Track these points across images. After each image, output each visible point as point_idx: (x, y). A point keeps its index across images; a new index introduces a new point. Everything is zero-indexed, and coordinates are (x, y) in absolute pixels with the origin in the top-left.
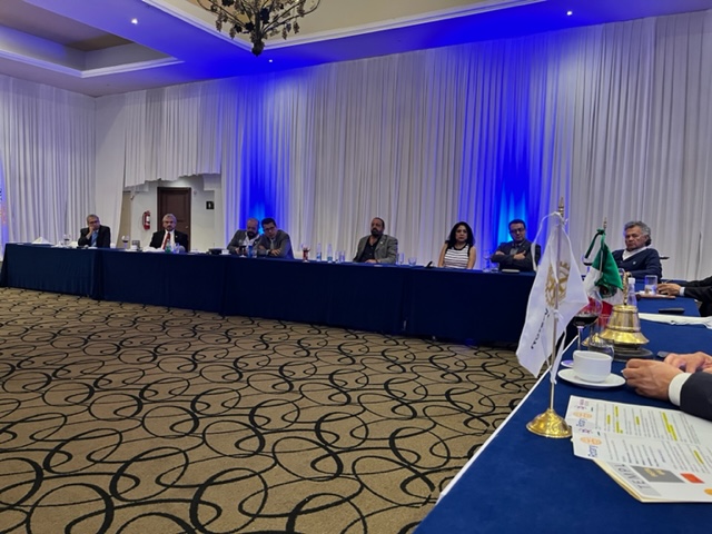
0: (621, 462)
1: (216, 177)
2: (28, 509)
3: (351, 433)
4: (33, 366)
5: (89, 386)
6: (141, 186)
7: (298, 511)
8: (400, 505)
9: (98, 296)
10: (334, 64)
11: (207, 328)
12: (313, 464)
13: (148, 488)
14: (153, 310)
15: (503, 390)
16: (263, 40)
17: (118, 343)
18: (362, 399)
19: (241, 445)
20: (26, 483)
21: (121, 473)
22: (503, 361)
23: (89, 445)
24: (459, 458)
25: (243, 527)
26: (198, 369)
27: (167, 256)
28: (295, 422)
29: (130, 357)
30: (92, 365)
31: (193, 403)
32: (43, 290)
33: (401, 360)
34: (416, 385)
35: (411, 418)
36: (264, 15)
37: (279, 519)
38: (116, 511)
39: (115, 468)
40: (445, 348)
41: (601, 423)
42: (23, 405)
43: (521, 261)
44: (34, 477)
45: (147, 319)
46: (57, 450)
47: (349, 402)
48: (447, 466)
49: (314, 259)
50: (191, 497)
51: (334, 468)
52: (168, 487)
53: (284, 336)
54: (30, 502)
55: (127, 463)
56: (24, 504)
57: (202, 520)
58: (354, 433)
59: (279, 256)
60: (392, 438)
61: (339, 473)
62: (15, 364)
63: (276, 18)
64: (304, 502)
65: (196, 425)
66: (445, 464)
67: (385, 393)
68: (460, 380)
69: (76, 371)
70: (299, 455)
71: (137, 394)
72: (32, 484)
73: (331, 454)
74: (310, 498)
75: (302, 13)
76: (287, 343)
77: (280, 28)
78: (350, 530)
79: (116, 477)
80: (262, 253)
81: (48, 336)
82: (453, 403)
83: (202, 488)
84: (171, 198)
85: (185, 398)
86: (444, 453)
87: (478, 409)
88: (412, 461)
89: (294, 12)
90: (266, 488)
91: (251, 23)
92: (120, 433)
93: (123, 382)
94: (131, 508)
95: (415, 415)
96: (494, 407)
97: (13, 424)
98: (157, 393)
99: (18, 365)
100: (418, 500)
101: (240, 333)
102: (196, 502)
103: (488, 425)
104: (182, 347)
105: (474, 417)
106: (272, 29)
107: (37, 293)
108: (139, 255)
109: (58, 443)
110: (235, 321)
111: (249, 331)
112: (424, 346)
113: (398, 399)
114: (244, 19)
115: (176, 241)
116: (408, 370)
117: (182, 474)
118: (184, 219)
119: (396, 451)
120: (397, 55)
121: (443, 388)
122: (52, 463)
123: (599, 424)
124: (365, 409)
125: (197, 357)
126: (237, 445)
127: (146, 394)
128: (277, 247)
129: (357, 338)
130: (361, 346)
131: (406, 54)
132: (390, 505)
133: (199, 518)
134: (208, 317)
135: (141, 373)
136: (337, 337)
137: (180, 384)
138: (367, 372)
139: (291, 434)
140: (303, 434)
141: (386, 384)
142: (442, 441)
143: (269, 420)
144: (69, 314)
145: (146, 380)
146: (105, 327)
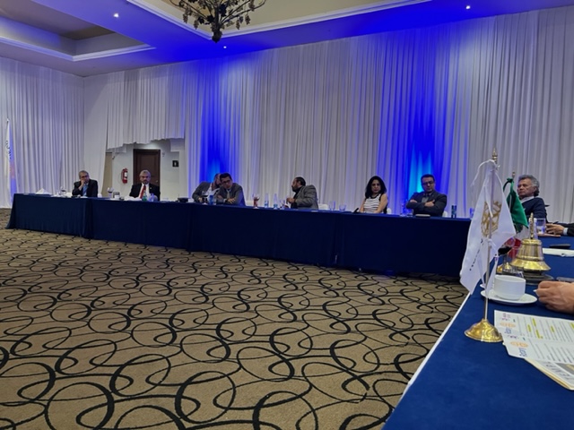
0: (547, 360)
1: (180, 141)
2: (45, 403)
3: (299, 344)
4: (41, 290)
5: (87, 306)
6: (121, 148)
7: (261, 405)
8: (343, 401)
9: (89, 235)
10: (276, 50)
11: (177, 261)
12: (270, 368)
13: (139, 387)
14: (133, 247)
15: (418, 311)
16: (221, 30)
17: (107, 273)
18: (305, 317)
19: (211, 353)
20: (42, 382)
21: (117, 374)
22: (417, 288)
23: (91, 353)
24: (387, 364)
25: (218, 417)
26: (173, 293)
27: (144, 204)
28: (253, 335)
29: (117, 283)
30: (89, 290)
31: (171, 320)
32: (44, 231)
33: (335, 287)
34: (348, 307)
35: (346, 333)
36: (222, 9)
37: (246, 411)
38: (116, 404)
39: (113, 370)
40: (369, 277)
41: (524, 331)
42: (35, 321)
43: (431, 208)
44: (48, 378)
45: (129, 254)
46: (65, 356)
47: (295, 319)
48: (378, 371)
49: (263, 206)
50: (175, 394)
51: (287, 372)
52: (156, 385)
53: (240, 268)
54: (47, 397)
55: (122, 367)
56: (42, 398)
57: (186, 411)
58: (301, 344)
59: (234, 204)
60: (332, 348)
61: (291, 375)
62: (26, 288)
63: (231, 12)
64: (265, 398)
65: (175, 337)
66: (376, 369)
67: (324, 313)
68: (384, 303)
69: (75, 294)
70: (258, 361)
71: (125, 312)
72: (47, 383)
73: (284, 360)
74: (270, 395)
75: (252, 8)
76: (242, 273)
77: (235, 20)
78: (304, 420)
79: (114, 377)
80: (220, 201)
81: (51, 266)
82: (379, 320)
83: (183, 386)
84: (145, 158)
85: (164, 316)
86: (375, 361)
87: (400, 326)
88: (349, 367)
89: (247, 7)
90: (234, 387)
91: (211, 16)
92: (114, 343)
93: (114, 303)
94: (128, 402)
95: (349, 330)
96: (413, 325)
97: (28, 336)
98: (141, 312)
99: (29, 290)
100: (357, 397)
101: (204, 265)
102: (179, 398)
103: (408, 338)
104: (158, 275)
105: (397, 332)
106: (228, 21)
107: (39, 234)
108: (121, 203)
109: (66, 351)
110: (199, 256)
111: (211, 264)
112: (352, 276)
113: (334, 318)
114: (206, 12)
115: (150, 192)
116: (341, 294)
117: (167, 375)
118: (156, 175)
119: (336, 358)
120: (327, 42)
121: (371, 309)
122: (62, 366)
123: (522, 331)
124: (309, 325)
125: (171, 284)
126: (208, 353)
127: (133, 312)
128: (233, 196)
129: (298, 269)
130: (301, 276)
131: (335, 41)
132: (334, 401)
133: (183, 410)
134: (177, 252)
135: (128, 296)
136: (281, 268)
137: (159, 305)
138: (308, 296)
139: (250, 345)
140: (260, 345)
141: (324, 306)
142: (372, 351)
143: (232, 334)
144: (67, 250)
145: (131, 302)
146: (95, 260)
